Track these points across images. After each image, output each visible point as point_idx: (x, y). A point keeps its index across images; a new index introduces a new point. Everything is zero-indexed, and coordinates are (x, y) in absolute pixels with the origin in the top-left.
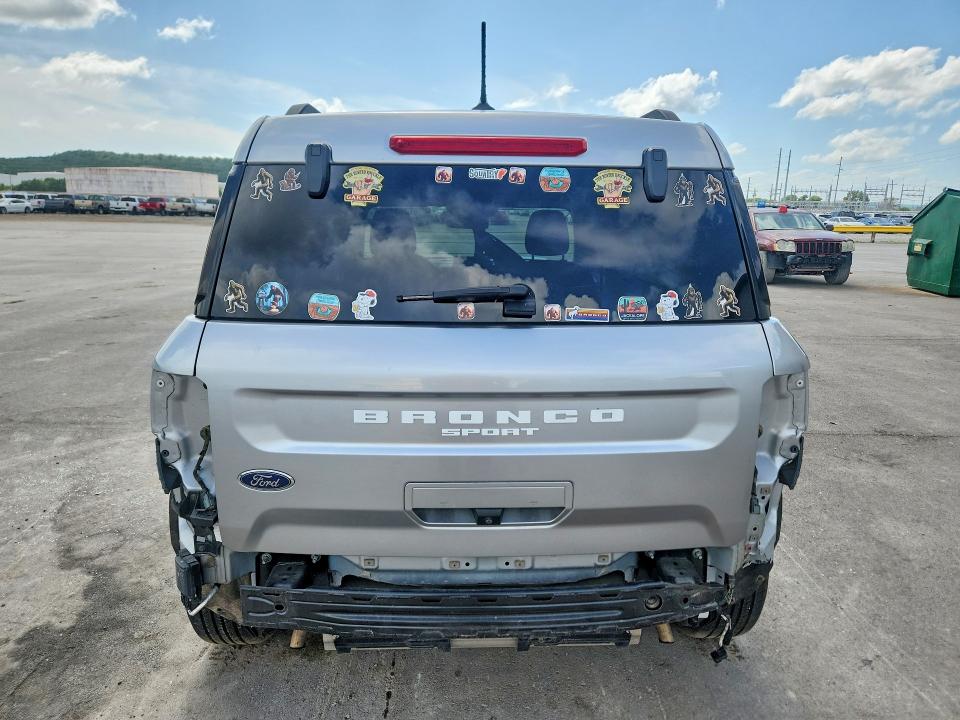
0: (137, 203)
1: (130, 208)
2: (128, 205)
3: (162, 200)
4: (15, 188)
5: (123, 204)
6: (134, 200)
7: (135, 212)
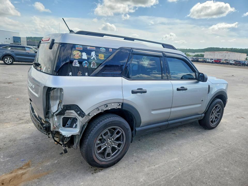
0: (213, 61)
1: (211, 62)
2: (211, 61)
3: (220, 60)
4: (193, 56)
5: (210, 61)
6: (213, 60)
7: (212, 63)
